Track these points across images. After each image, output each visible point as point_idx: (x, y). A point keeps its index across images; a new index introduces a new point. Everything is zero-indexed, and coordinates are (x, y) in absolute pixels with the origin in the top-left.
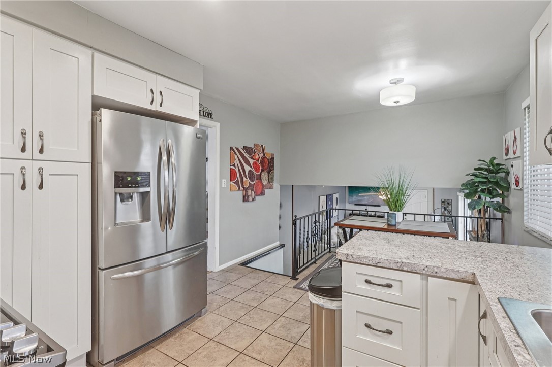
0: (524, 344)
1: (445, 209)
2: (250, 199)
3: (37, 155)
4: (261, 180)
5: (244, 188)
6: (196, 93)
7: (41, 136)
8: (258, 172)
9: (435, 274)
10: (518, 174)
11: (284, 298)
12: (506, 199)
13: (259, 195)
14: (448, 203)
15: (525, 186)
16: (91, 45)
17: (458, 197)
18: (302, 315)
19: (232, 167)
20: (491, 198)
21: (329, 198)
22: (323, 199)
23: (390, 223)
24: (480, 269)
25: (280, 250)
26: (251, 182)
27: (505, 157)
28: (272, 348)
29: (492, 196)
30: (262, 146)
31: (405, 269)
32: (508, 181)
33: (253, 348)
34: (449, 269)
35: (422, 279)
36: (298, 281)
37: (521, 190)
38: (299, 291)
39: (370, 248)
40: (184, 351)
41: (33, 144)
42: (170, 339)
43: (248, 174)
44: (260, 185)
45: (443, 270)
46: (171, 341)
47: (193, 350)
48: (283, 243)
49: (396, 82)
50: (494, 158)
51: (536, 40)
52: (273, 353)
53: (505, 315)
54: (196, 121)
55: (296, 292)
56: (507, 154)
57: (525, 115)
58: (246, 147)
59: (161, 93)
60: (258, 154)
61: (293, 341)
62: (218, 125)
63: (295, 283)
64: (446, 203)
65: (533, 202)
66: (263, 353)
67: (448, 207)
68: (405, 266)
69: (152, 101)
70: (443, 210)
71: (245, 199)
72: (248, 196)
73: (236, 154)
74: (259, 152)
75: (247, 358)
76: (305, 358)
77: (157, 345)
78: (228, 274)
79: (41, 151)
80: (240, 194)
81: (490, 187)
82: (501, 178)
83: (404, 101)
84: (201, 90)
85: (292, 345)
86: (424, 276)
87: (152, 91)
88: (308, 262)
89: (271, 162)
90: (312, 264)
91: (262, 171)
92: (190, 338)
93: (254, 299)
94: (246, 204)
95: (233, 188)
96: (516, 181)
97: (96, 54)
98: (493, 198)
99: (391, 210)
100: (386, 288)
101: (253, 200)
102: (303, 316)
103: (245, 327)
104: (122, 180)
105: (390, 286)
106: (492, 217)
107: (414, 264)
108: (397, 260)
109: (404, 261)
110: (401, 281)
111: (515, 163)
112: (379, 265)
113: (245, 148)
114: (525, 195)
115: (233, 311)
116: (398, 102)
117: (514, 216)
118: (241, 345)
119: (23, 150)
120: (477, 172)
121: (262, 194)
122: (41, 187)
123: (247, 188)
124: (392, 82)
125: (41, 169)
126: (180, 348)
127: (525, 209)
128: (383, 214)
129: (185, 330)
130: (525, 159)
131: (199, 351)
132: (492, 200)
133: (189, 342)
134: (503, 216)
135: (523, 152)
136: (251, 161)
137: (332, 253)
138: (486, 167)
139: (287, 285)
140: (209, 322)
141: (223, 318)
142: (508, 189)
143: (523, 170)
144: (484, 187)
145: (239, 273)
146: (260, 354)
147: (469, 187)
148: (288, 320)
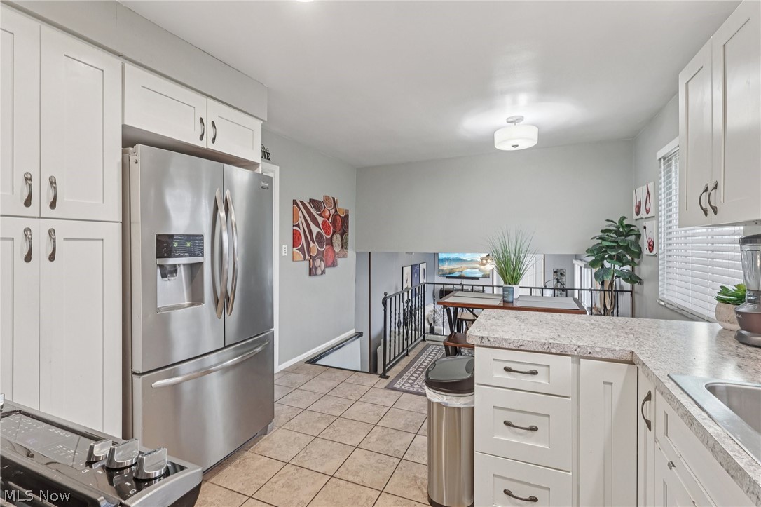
0: (710, 417)
1: (558, 281)
2: (319, 272)
3: (47, 212)
4: (332, 245)
5: (311, 256)
6: (258, 125)
7: (53, 182)
8: (329, 234)
9: (589, 355)
10: (652, 238)
11: (375, 402)
12: (636, 267)
13: (329, 267)
14: (561, 274)
15: (660, 251)
16: (121, 52)
17: (573, 266)
18: (403, 422)
19: (295, 228)
20: (620, 266)
21: (415, 269)
22: (408, 270)
23: (506, 299)
24: (637, 347)
25: (356, 341)
26: (319, 249)
27: (635, 217)
28: (372, 467)
29: (621, 264)
30: (334, 198)
31: (553, 351)
32: (639, 245)
33: (347, 469)
34: (604, 349)
35: (573, 362)
36: (390, 380)
37: (655, 256)
38: (393, 392)
39: (506, 329)
40: (252, 481)
41: (42, 194)
42: (229, 467)
43: (316, 237)
44: (331, 253)
45: (598, 349)
46: (230, 469)
47: (265, 479)
48: (360, 331)
49: (514, 122)
50: (624, 218)
51: (687, 84)
52: (374, 472)
53: (681, 391)
54: (258, 164)
55: (389, 394)
56: (638, 213)
57: (660, 167)
58: (314, 200)
59: (213, 124)
60: (329, 210)
61: (397, 455)
62: (277, 169)
63: (385, 382)
64: (559, 274)
65: (669, 270)
66: (361, 474)
67: (561, 278)
68: (553, 348)
69: (202, 136)
70: (556, 282)
71: (312, 272)
72: (316, 268)
73: (300, 209)
74: (330, 207)
75: (341, 482)
76: (417, 475)
77: (211, 477)
78: (293, 376)
79: (53, 205)
80: (305, 266)
81: (619, 253)
82: (632, 241)
83: (524, 145)
84: (263, 121)
85: (397, 461)
86: (575, 359)
87: (201, 120)
88: (399, 354)
89: (344, 221)
90: (404, 356)
91: (334, 233)
92: (257, 463)
93: (335, 406)
94: (313, 279)
95: (297, 257)
96: (650, 245)
97: (128, 66)
98: (622, 266)
99: (505, 283)
100: (530, 375)
101: (322, 274)
102: (404, 424)
103: (330, 443)
104: (166, 247)
105: (534, 373)
106: (618, 289)
107: (564, 345)
108: (543, 341)
109: (551, 341)
110: (549, 366)
111: (648, 224)
112: (522, 348)
113: (311, 201)
114: (660, 262)
115: (310, 424)
116: (517, 146)
117: (647, 288)
118: (330, 467)
119: (28, 203)
120: (605, 235)
121: (334, 264)
122: (52, 257)
123: (315, 257)
124: (510, 120)
125: (52, 232)
126: (246, 478)
127: (660, 278)
128: (481, 288)
129: (247, 454)
130: (660, 219)
131: (274, 479)
132: (622, 268)
133: (257, 469)
134: (633, 288)
135: (657, 211)
136: (320, 220)
137: (427, 342)
138: (614, 228)
139: (375, 386)
140: (278, 441)
141: (298, 435)
142: (639, 254)
143: (658, 233)
144: (614, 253)
145: (308, 374)
146: (358, 476)
147: (595, 253)
148: (386, 430)
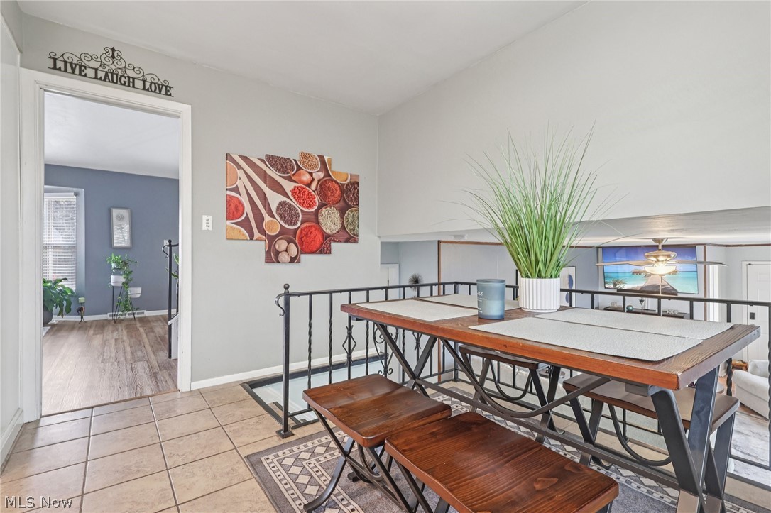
2: (284, 257)
4: (318, 223)
5: (265, 234)
8: (310, 207)
13: (312, 253)
19: (229, 193)
26: (286, 226)
30: (322, 158)
43: (279, 208)
44: (315, 233)
58: (273, 157)
60: (310, 173)
71: (271, 257)
72: (279, 253)
73: (239, 167)
74: (312, 169)
89: (348, 190)
91: (322, 206)
94: (274, 267)
95: (233, 234)
101: (293, 261)
113: (268, 158)
121: (323, 250)
123: (276, 236)
136: (288, 186)
